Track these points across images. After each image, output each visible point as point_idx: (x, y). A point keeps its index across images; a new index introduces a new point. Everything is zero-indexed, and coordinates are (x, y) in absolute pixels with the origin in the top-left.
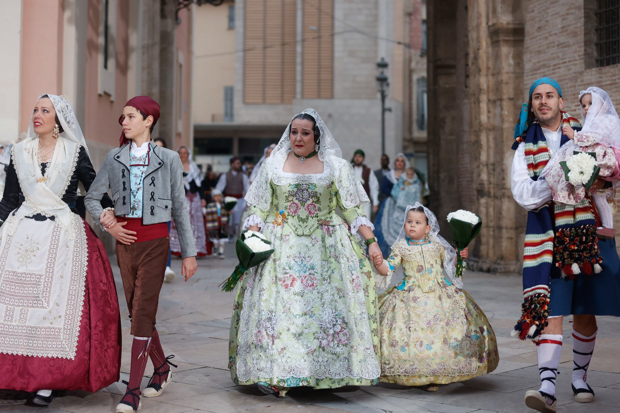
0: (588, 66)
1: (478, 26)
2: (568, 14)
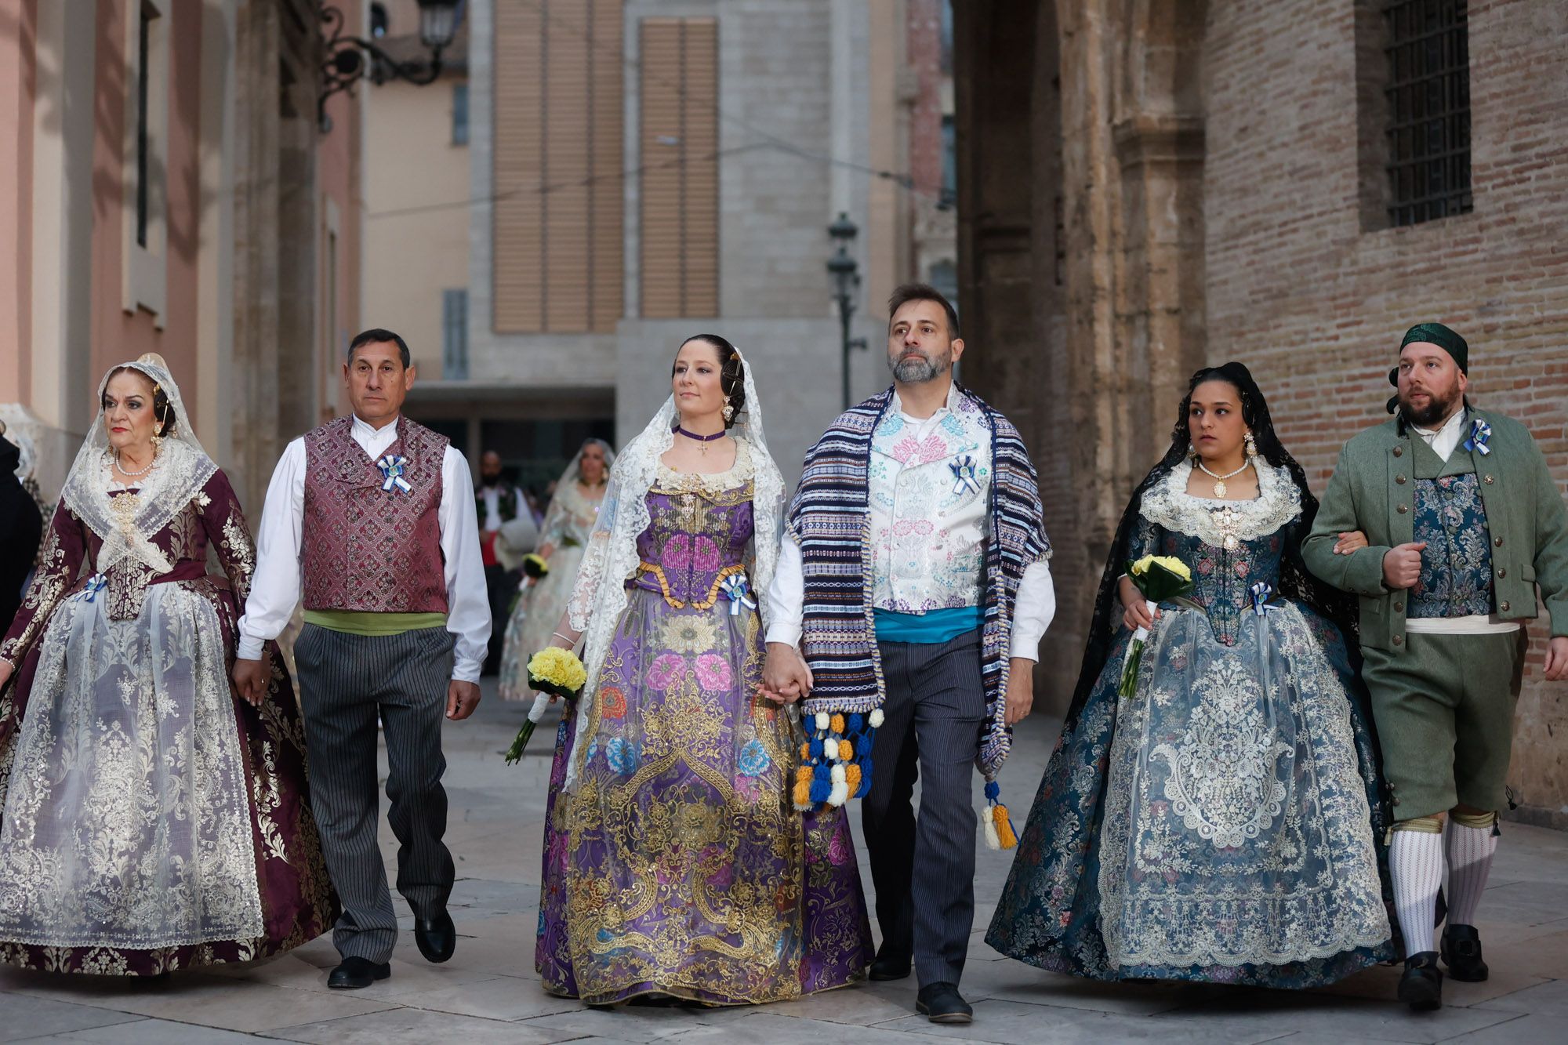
0: (1369, 225)
1: (1087, 126)
2: (1315, 94)
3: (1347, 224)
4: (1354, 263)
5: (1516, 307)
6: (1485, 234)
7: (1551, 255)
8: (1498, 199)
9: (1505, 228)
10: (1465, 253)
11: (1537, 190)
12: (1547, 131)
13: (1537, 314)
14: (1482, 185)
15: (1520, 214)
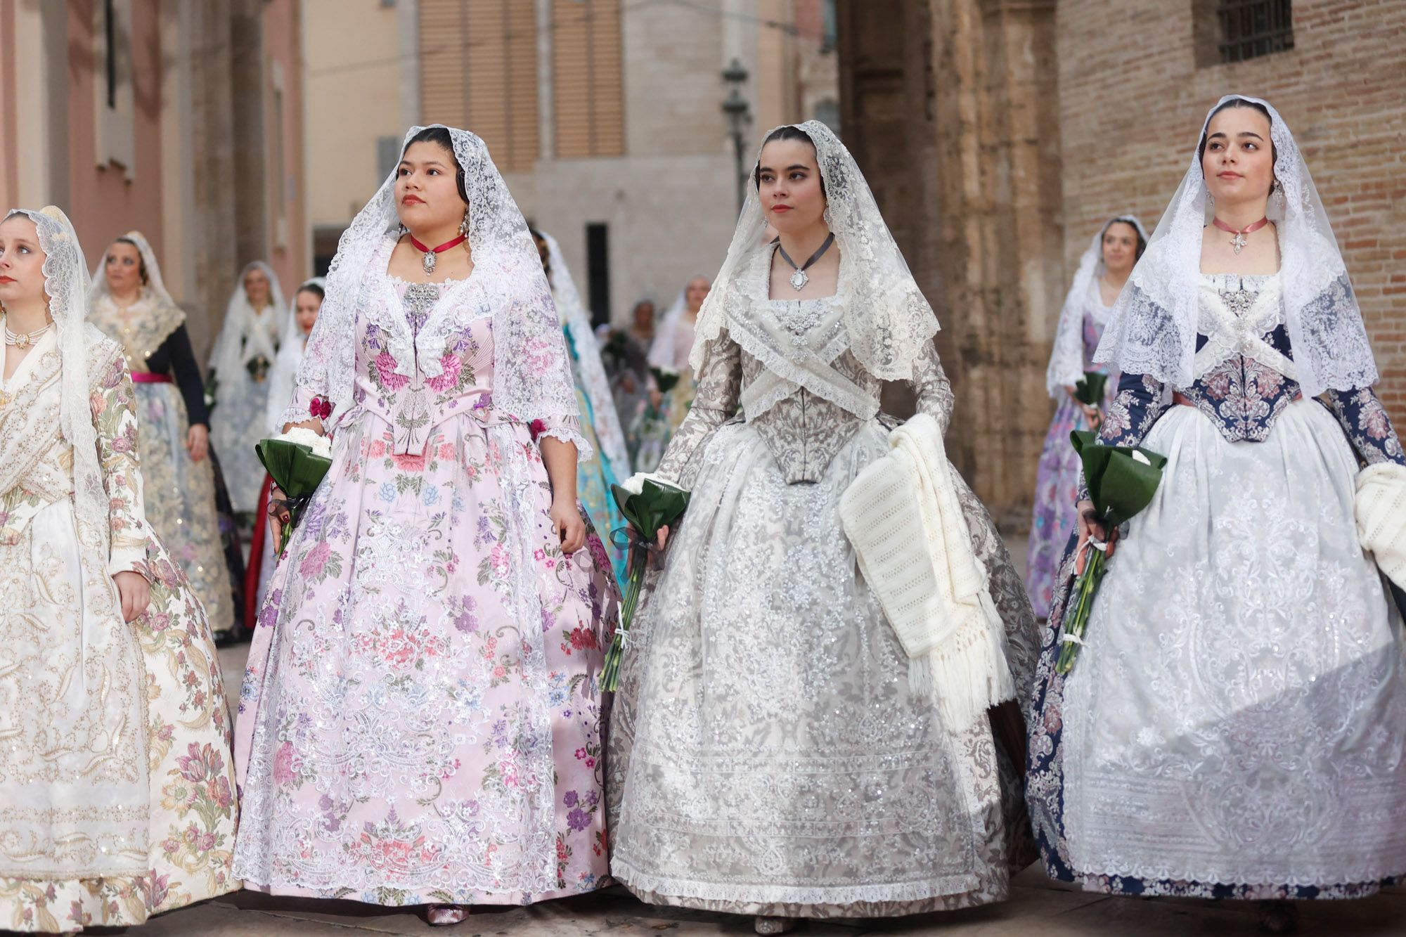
0: (1203, 62)
3: (1183, 61)
4: (1191, 95)
5: (1334, 132)
6: (1305, 69)
7: (1363, 86)
8: (1316, 37)
9: (1322, 63)
10: (1288, 85)
11: (1351, 28)
13: (1353, 138)
14: (1302, 25)
15: (1337, 49)
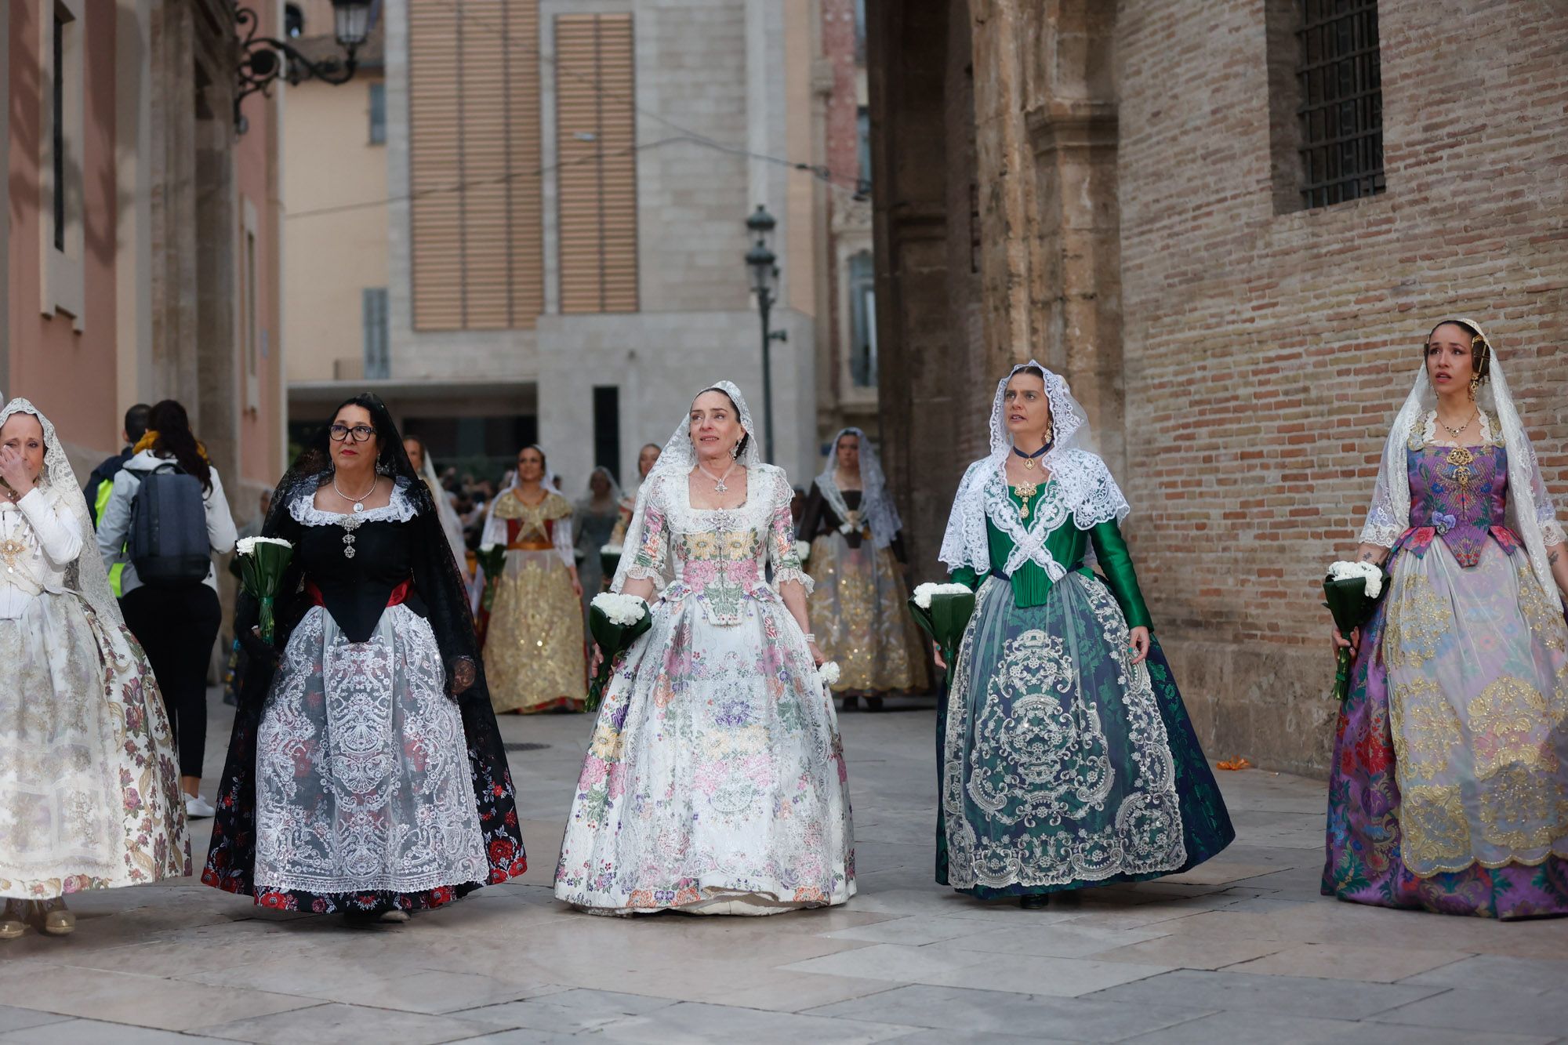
0: (1283, 207)
1: (1001, 113)
2: (1226, 77)
3: (1261, 206)
4: (1268, 245)
5: (1430, 286)
6: (1397, 215)
7: (1464, 234)
8: (1410, 179)
9: (1418, 208)
10: (1379, 233)
11: (1449, 169)
12: (1458, 111)
13: (1451, 293)
14: (1394, 165)
15: (1433, 193)
